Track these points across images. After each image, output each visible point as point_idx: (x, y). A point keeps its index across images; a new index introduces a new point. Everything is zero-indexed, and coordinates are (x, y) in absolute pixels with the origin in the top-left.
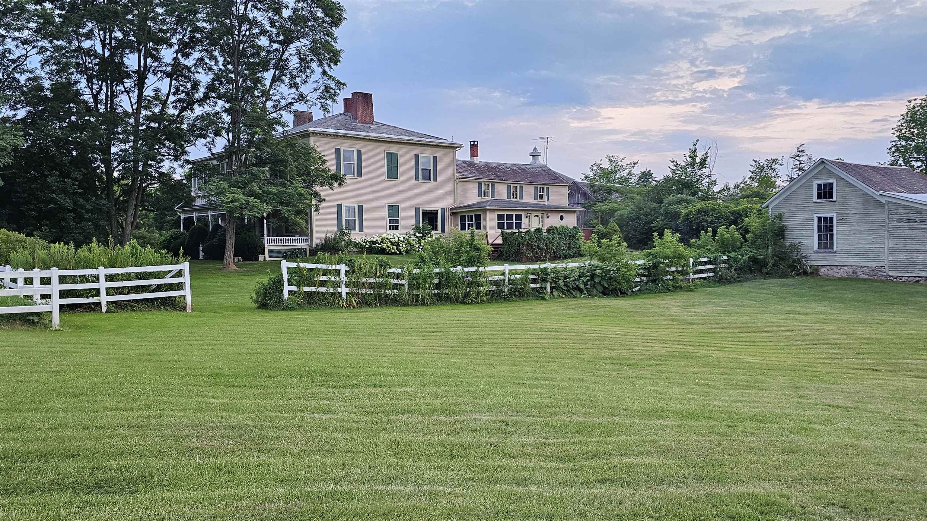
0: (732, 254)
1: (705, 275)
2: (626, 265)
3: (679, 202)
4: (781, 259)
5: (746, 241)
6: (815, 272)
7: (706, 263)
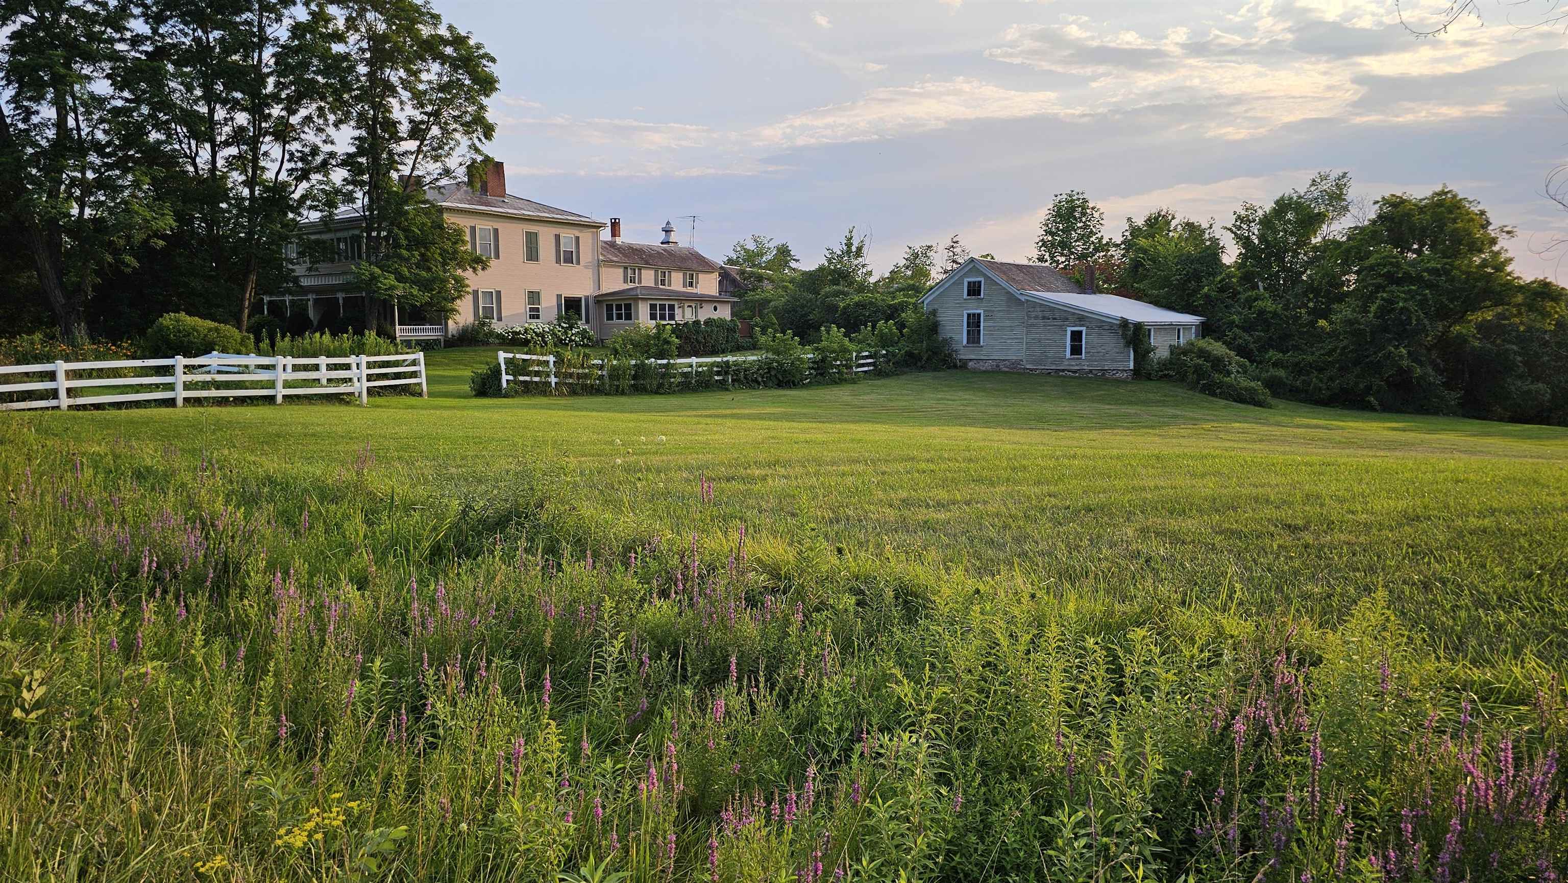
0: (891, 349)
1: (866, 369)
2: (799, 359)
3: (837, 294)
4: (935, 353)
5: (903, 335)
6: (964, 365)
7: (867, 357)
